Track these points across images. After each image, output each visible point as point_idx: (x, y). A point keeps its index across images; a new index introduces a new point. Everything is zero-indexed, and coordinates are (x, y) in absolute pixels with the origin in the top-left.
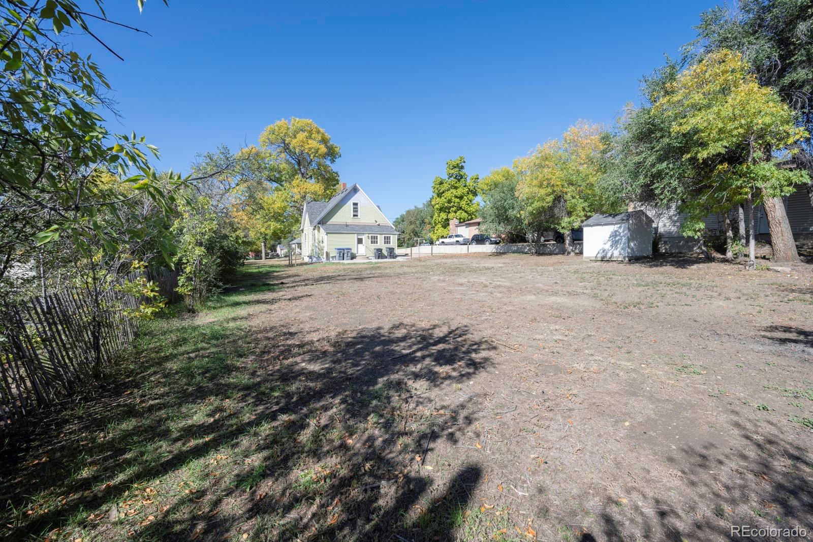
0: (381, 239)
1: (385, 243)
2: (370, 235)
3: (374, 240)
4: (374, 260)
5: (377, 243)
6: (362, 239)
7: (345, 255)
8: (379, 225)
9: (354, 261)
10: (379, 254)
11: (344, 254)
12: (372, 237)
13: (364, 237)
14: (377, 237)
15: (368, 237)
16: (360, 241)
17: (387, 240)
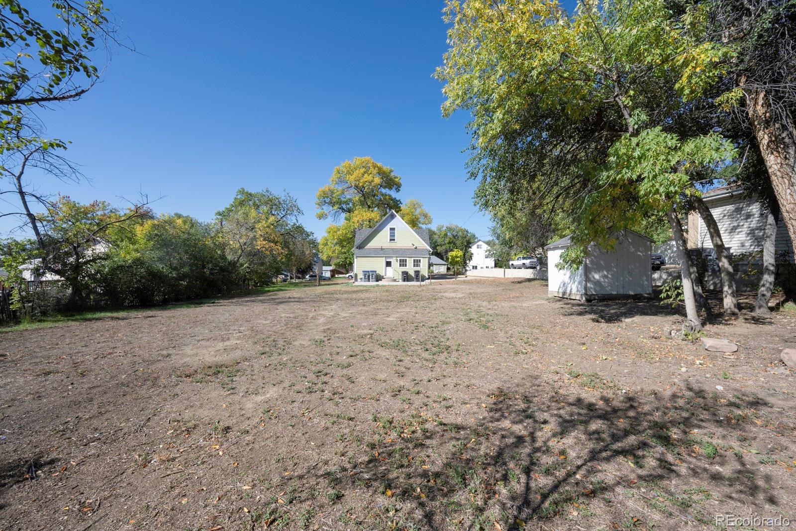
0: (410, 262)
1: (414, 266)
2: (398, 259)
3: (403, 263)
4: (401, 283)
5: (406, 266)
6: (390, 262)
7: (371, 277)
8: (416, 248)
9: (380, 283)
10: (406, 277)
11: (369, 276)
12: (400, 260)
13: (393, 260)
14: (406, 260)
15: (397, 260)
16: (388, 264)
17: (417, 263)
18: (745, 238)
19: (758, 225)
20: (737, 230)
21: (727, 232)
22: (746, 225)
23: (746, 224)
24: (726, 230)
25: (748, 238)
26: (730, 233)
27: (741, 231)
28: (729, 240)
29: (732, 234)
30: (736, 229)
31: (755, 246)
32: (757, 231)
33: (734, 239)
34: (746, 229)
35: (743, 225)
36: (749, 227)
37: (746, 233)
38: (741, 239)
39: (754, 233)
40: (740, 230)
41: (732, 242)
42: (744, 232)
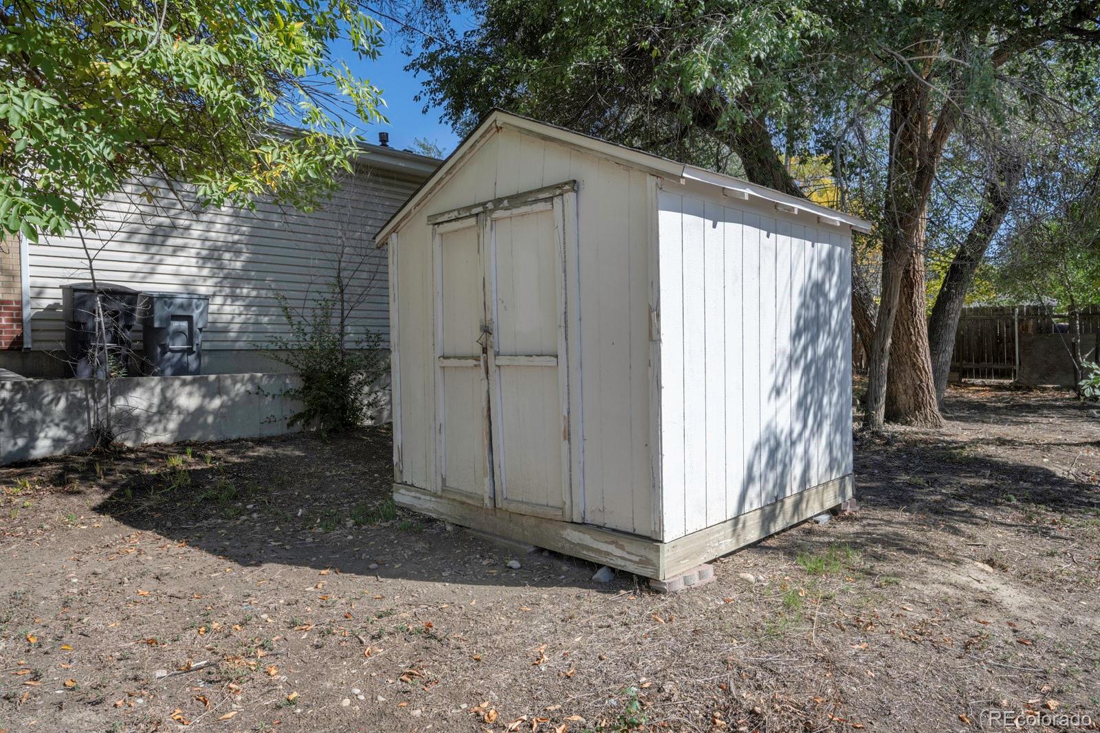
18: (194, 271)
19: (230, 238)
20: (171, 241)
21: (137, 238)
22: (197, 230)
23: (195, 226)
24: (132, 233)
25: (205, 272)
26: (148, 244)
27: (184, 247)
28: (147, 268)
29: (153, 249)
30: (167, 236)
31: (226, 296)
32: (227, 256)
33: (161, 269)
34: (198, 244)
35: (187, 228)
36: (206, 239)
37: (198, 256)
38: (183, 270)
39: (219, 259)
40: (179, 242)
41: (157, 278)
42: (193, 252)
